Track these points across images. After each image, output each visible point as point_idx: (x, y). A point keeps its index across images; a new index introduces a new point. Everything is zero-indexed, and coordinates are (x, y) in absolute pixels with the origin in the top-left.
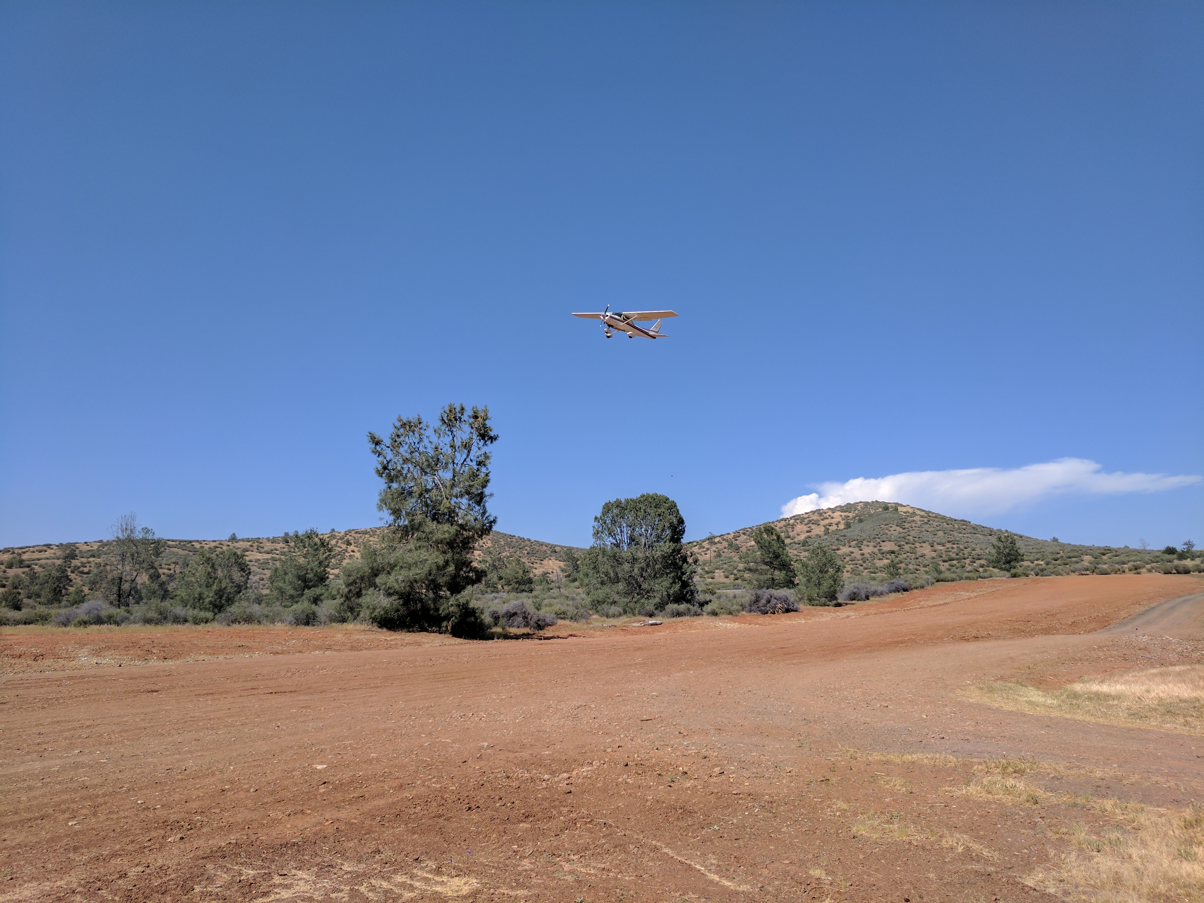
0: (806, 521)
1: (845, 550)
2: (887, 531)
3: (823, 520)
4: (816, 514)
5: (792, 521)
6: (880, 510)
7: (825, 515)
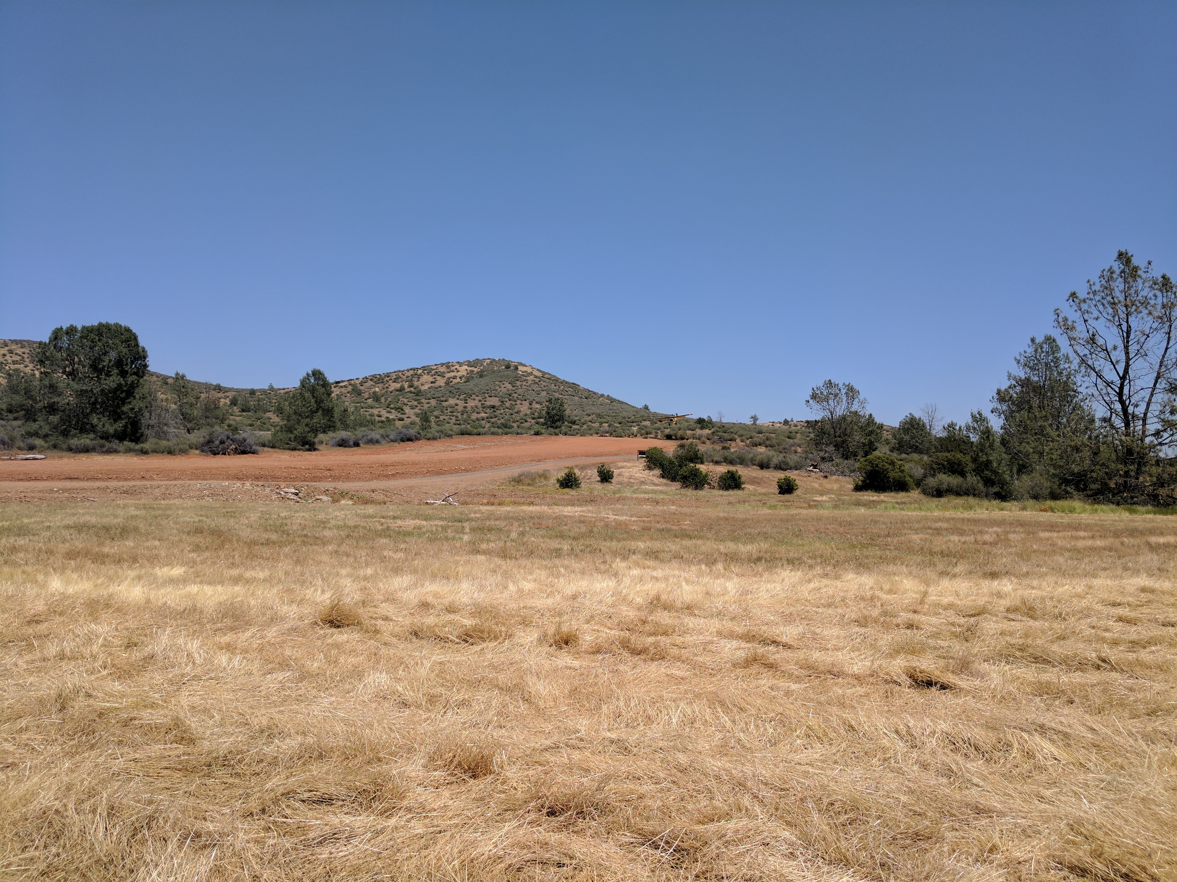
0: (433, 372)
1: (452, 401)
2: (497, 388)
3: (448, 372)
4: (444, 366)
5: (420, 371)
6: (503, 367)
7: (452, 368)
